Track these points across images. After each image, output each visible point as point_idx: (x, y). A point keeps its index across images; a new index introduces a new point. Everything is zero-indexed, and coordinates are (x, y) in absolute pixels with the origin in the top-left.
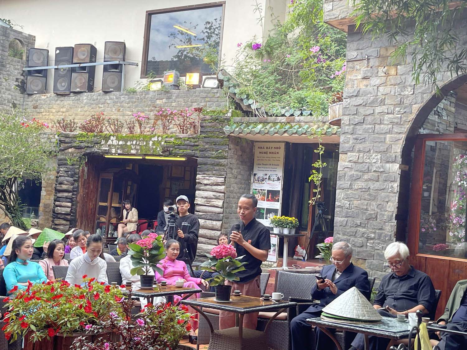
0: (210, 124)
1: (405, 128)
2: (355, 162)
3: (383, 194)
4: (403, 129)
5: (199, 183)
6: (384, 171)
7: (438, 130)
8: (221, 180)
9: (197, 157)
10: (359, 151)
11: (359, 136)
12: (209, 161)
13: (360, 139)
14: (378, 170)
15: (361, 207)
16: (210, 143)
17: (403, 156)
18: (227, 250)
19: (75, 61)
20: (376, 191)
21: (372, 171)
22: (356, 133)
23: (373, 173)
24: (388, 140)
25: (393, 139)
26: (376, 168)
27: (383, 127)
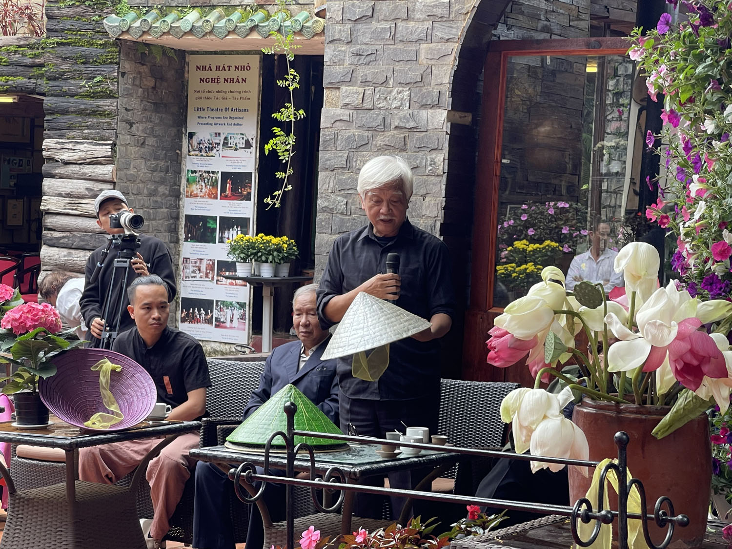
0: (70, 12)
1: (458, 28)
2: (356, 109)
4: (454, 31)
5: (51, 159)
6: (416, 127)
7: (547, 29)
8: (104, 150)
9: (43, 94)
10: (365, 82)
11: (364, 47)
12: (72, 103)
13: (365, 54)
14: (403, 125)
16: (74, 59)
17: (454, 93)
18: (36, 315)
22: (357, 41)
23: (395, 132)
24: (423, 57)
25: (434, 54)
26: (401, 120)
27: (412, 27)
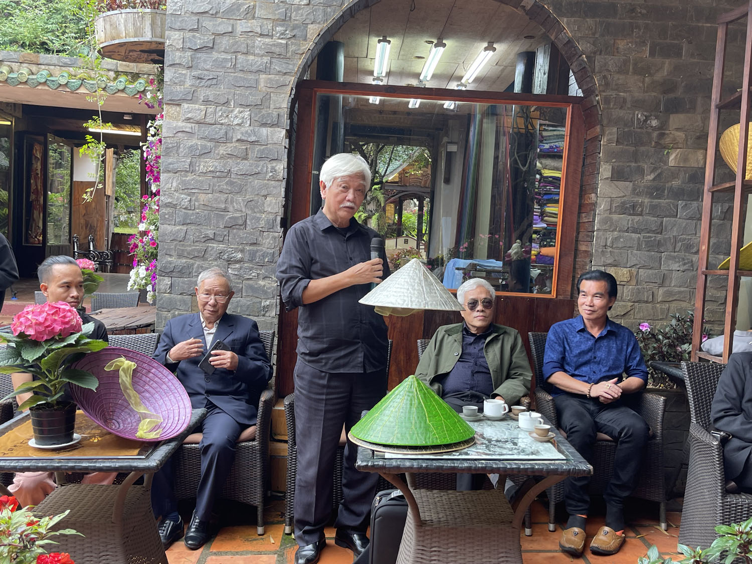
1: (294, 65)
2: (198, 123)
3: (256, 182)
4: (291, 67)
6: (258, 141)
10: (206, 102)
11: (205, 72)
13: (206, 78)
14: (246, 139)
15: (214, 205)
17: (290, 116)
20: (241, 177)
21: (234, 140)
22: (197, 66)
23: (237, 144)
24: (262, 85)
25: (273, 84)
26: (243, 135)
27: (252, 60)
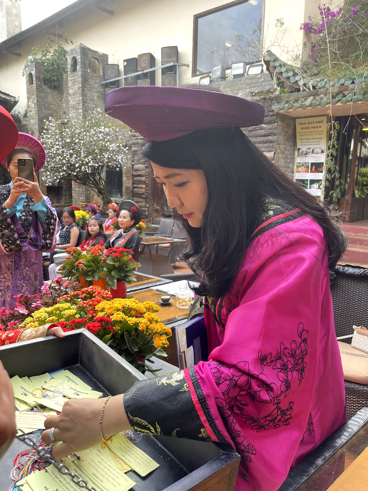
19: (139, 69)
